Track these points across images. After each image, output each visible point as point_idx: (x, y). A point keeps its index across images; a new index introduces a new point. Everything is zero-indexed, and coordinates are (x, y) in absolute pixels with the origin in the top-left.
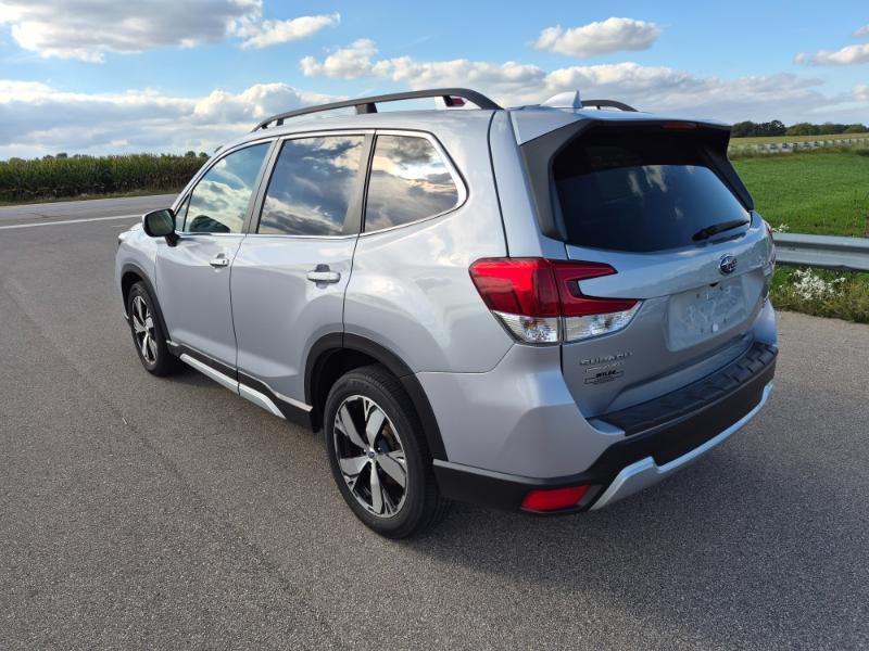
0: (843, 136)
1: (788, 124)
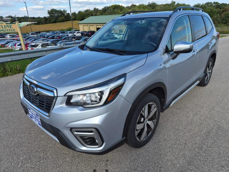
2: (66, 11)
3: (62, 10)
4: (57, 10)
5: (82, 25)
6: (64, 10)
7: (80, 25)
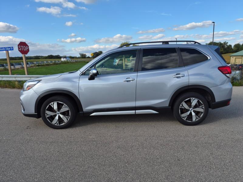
0: (74, 59)
1: (61, 56)
2: (227, 43)
3: (222, 42)
4: (217, 42)
5: (234, 57)
6: (225, 42)
7: (232, 57)
